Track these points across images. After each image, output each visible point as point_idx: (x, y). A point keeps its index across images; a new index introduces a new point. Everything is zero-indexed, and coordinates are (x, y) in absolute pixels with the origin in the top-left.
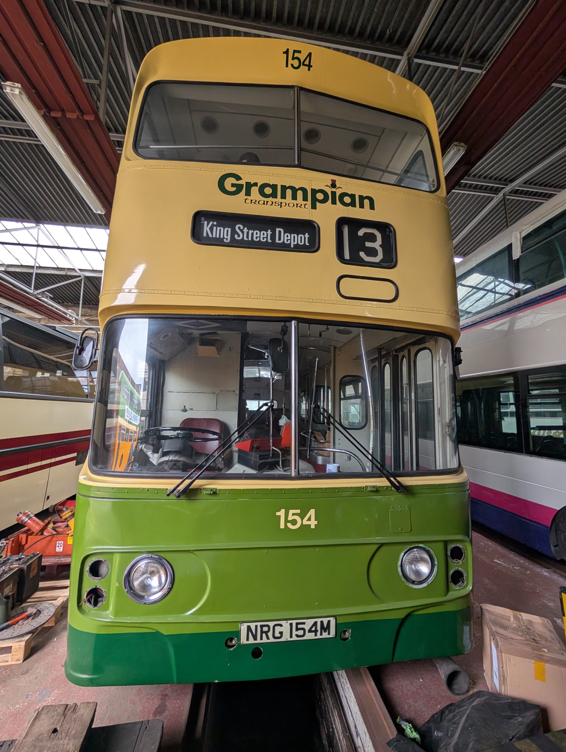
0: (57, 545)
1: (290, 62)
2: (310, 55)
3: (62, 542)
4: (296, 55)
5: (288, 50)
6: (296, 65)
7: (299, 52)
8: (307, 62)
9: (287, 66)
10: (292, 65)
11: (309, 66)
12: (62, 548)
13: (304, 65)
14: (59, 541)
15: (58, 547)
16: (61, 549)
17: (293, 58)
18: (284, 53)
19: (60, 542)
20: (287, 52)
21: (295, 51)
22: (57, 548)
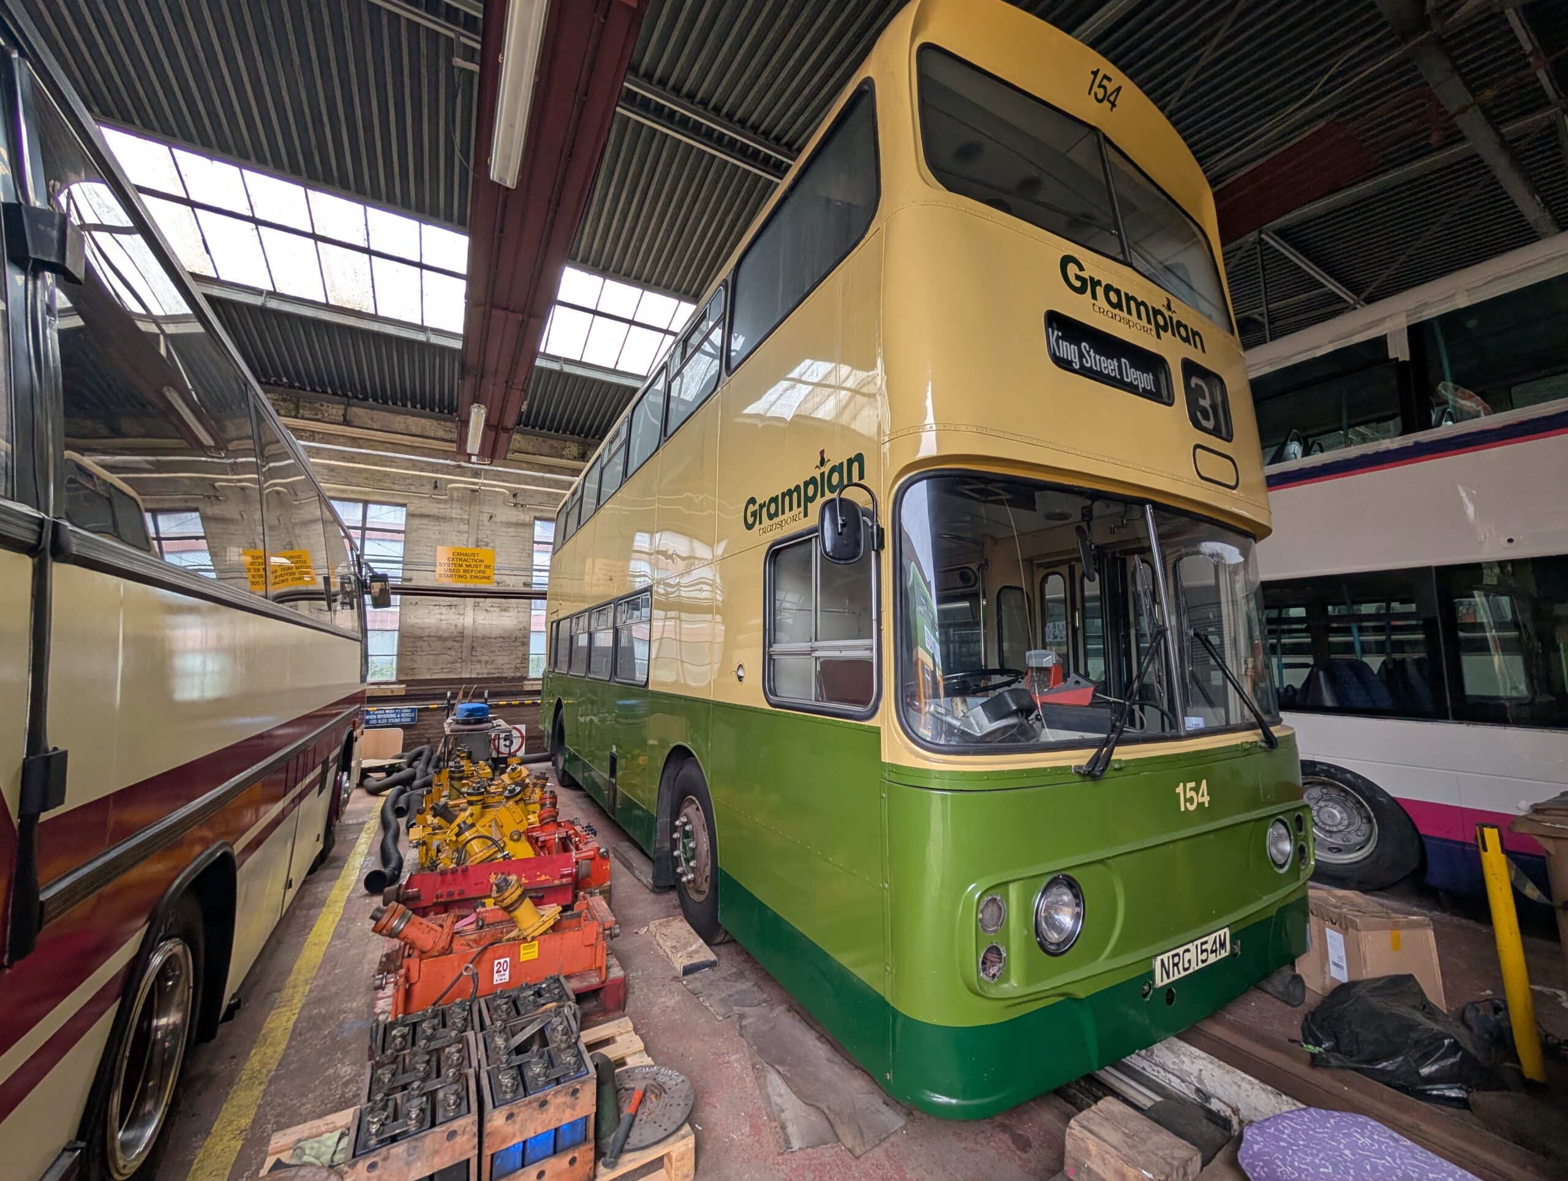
0: (496, 969)
1: (1095, 88)
2: (1119, 89)
3: (508, 959)
4: (1105, 82)
5: (1098, 70)
6: (1100, 97)
7: (1109, 79)
8: (1112, 98)
9: (1089, 93)
10: (1096, 94)
11: (1113, 105)
12: (507, 972)
13: (1109, 100)
14: (500, 958)
15: (498, 972)
16: (506, 977)
17: (1100, 86)
18: (1093, 73)
19: (502, 961)
20: (1095, 73)
21: (1105, 77)
22: (496, 976)
